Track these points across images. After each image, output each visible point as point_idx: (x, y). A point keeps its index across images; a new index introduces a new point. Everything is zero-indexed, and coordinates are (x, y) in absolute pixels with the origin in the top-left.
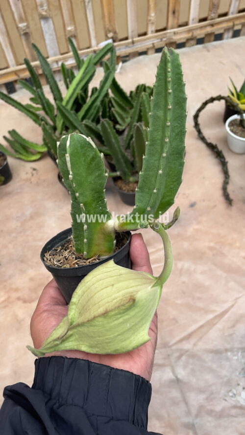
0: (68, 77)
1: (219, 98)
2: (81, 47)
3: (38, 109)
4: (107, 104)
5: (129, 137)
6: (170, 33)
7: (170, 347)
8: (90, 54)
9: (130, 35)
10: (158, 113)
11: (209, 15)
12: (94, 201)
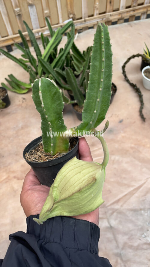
0: (45, 42)
1: (138, 55)
2: (53, 23)
3: (26, 62)
4: (69, 59)
5: (83, 79)
6: (108, 15)
7: (106, 207)
8: (59, 28)
9: (83, 16)
10: (95, 63)
11: (132, 4)
12: (56, 119)
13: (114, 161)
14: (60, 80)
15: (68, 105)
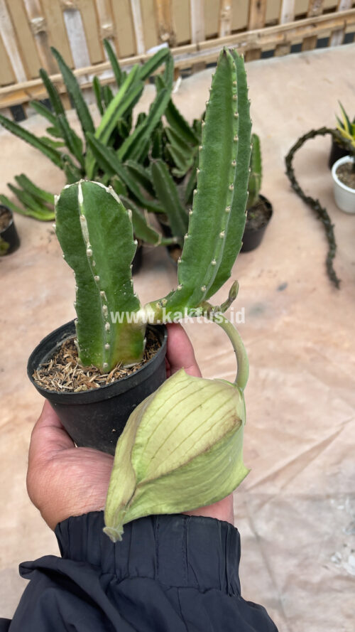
0: (104, 98)
1: (324, 131)
2: (122, 54)
3: (59, 144)
4: (160, 138)
5: (191, 187)
6: (253, 34)
7: (247, 491)
8: (136, 65)
9: (194, 37)
10: (213, 146)
11: (309, 10)
12: (115, 284)
13: (264, 381)
14: (138, 189)
15: (157, 248)
